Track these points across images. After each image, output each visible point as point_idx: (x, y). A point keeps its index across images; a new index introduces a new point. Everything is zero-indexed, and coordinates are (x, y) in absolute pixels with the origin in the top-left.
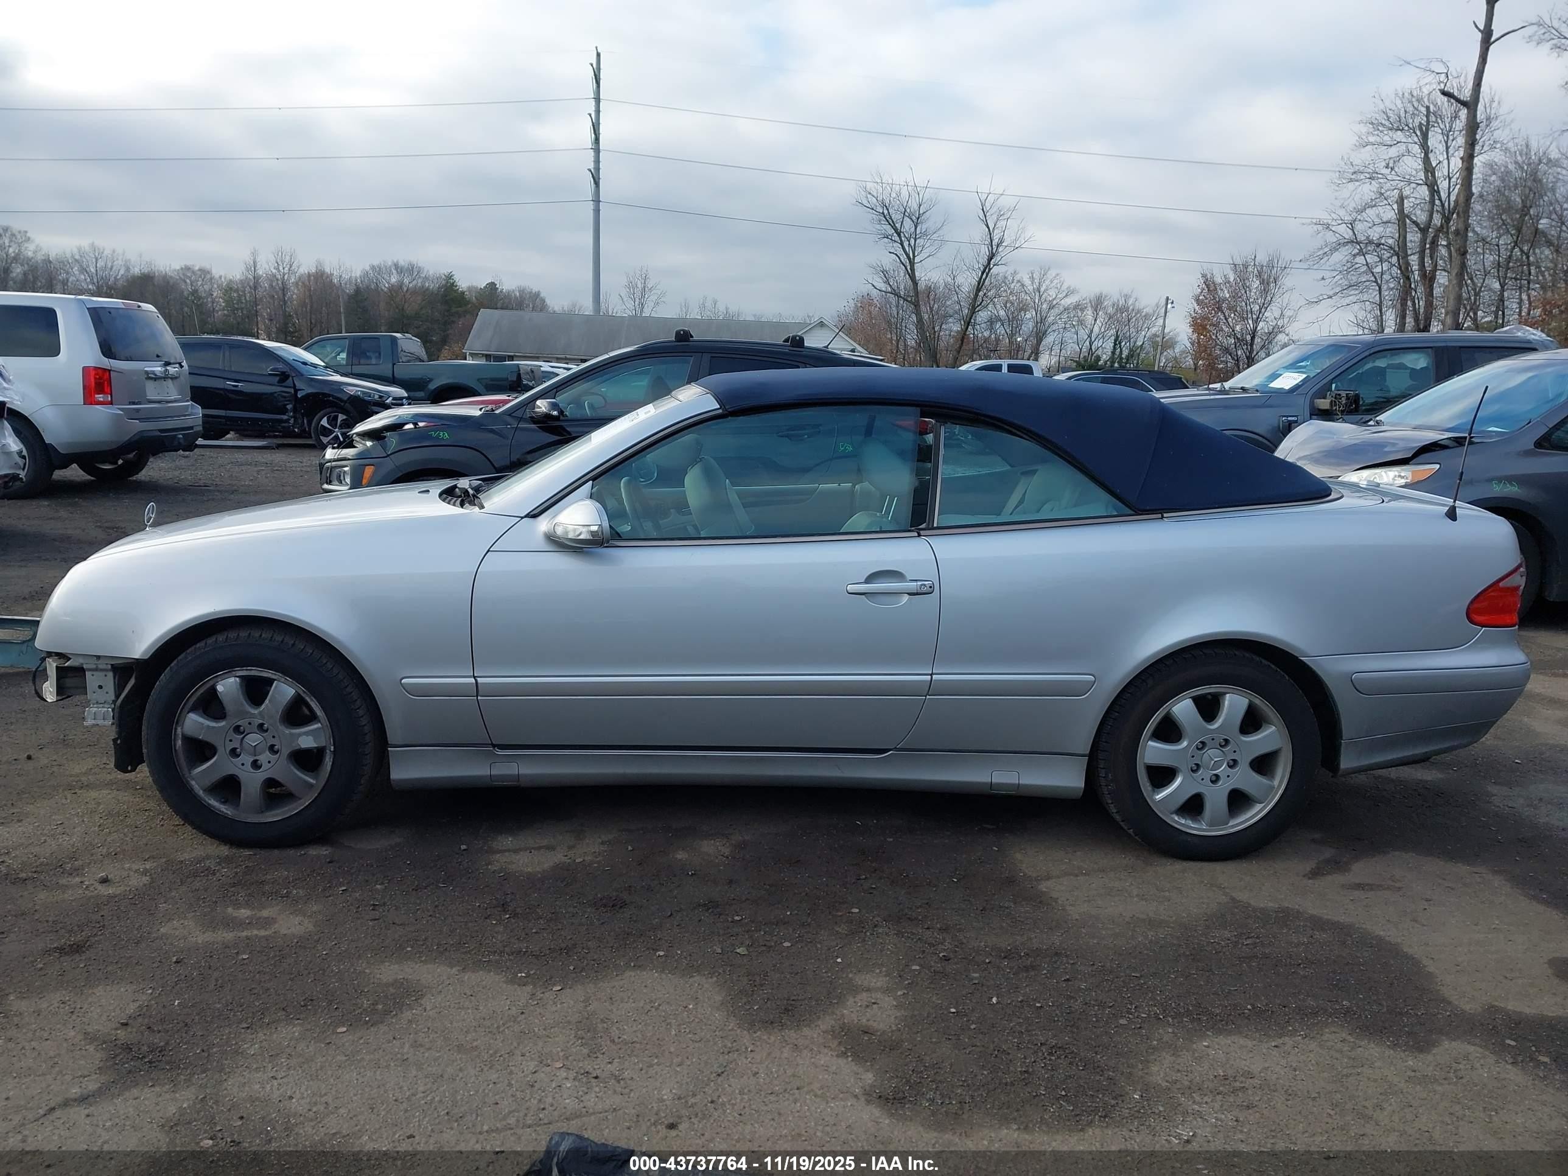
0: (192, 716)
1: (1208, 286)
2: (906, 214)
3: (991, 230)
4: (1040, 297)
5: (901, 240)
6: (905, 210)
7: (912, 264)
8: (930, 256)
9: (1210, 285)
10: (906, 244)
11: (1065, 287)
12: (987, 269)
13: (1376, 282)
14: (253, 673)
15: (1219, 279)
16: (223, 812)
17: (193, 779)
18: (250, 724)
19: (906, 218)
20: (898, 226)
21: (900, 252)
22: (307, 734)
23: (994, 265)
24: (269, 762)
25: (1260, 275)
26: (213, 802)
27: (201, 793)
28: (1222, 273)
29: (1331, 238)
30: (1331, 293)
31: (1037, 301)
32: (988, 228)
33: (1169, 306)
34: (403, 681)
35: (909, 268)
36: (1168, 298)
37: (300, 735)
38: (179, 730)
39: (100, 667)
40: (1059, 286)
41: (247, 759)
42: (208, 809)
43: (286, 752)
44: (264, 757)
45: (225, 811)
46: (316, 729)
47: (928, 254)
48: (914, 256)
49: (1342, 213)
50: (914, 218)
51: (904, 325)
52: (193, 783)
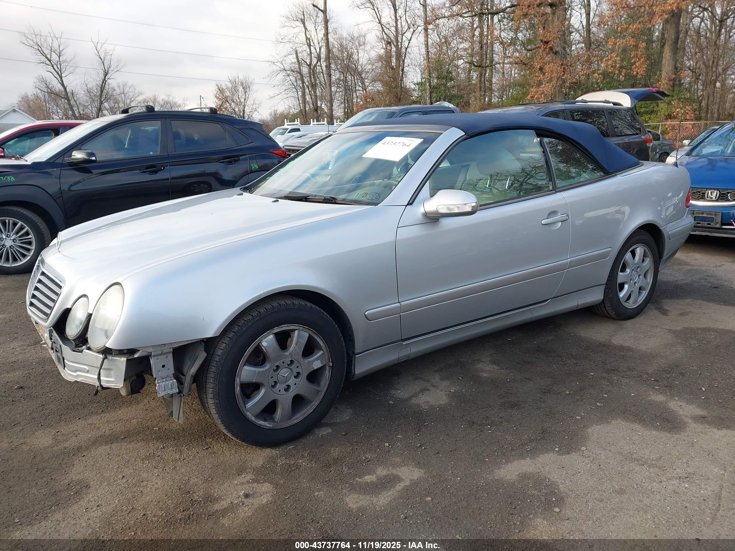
0: (246, 368)
1: (219, 90)
2: (52, 50)
3: (103, 60)
4: (125, 96)
5: (52, 64)
6: (51, 49)
7: (61, 77)
8: (70, 73)
9: (221, 90)
10: (55, 67)
11: (136, 91)
12: (104, 81)
13: (295, 88)
14: (284, 329)
15: (224, 87)
16: (267, 427)
17: (248, 411)
18: (283, 362)
19: (52, 52)
20: (49, 56)
21: (53, 71)
22: (317, 359)
23: (108, 79)
24: (295, 384)
25: (242, 84)
26: (261, 423)
27: (253, 419)
28: (226, 84)
29: (275, 68)
30: (278, 93)
31: (123, 98)
32: (101, 59)
33: (202, 100)
34: (366, 313)
35: (59, 80)
36: (201, 96)
37: (314, 361)
38: (238, 379)
39: (164, 351)
40: (133, 91)
41: (281, 387)
42: (259, 427)
43: (305, 375)
44: (291, 382)
45: (268, 425)
46: (320, 356)
47: (69, 72)
48: (61, 74)
49: (278, 57)
50: (57, 52)
51: (50, 111)
52: (248, 413)
